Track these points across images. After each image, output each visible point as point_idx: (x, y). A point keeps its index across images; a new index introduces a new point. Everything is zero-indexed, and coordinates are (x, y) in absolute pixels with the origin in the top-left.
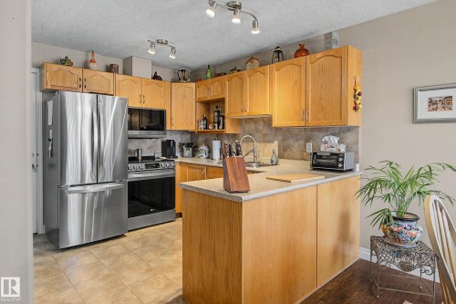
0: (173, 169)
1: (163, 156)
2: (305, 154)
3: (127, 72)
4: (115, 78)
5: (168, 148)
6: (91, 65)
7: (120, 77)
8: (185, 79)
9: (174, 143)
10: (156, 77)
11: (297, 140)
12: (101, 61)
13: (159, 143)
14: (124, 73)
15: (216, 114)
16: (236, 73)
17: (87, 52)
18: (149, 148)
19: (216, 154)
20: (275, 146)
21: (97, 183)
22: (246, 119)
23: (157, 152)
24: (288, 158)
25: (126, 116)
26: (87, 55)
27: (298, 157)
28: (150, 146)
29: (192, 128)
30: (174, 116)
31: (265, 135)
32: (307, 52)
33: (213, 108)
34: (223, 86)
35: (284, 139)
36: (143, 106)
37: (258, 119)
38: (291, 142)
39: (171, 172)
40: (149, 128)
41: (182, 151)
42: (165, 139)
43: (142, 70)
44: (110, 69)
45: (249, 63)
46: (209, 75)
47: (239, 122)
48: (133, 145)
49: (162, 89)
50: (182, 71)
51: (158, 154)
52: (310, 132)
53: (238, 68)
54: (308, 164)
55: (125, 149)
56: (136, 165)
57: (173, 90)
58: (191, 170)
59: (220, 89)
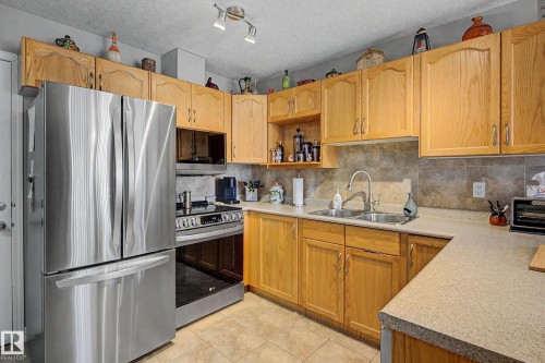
0: (240, 222)
1: (217, 200)
2: (470, 200)
3: (168, 71)
4: (150, 79)
5: (225, 188)
6: (112, 55)
7: (158, 79)
8: (250, 90)
9: (235, 181)
10: (209, 84)
11: (451, 178)
13: (212, 182)
14: (164, 72)
15: (298, 140)
16: (336, 77)
17: (105, 37)
18: (199, 189)
19: (298, 198)
20: (405, 186)
21: (122, 259)
22: (348, 147)
23: (209, 194)
24: (431, 206)
26: (104, 42)
27: (455, 205)
28: (201, 187)
29: (262, 160)
31: (386, 170)
33: (292, 131)
34: (317, 97)
35: (424, 176)
36: (193, 126)
37: (373, 146)
38: (438, 180)
39: (238, 227)
41: (244, 193)
42: (222, 177)
43: (191, 71)
44: (145, 65)
45: (364, 60)
46: (286, 84)
47: (337, 151)
49: (219, 103)
50: (246, 79)
51: (211, 197)
52: (475, 167)
57: (235, 106)
58: (268, 223)
59: (310, 101)
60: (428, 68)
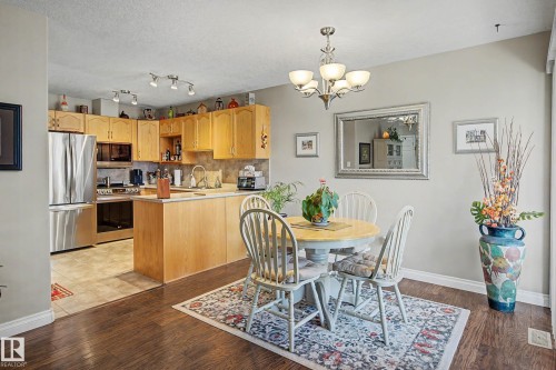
1: (130, 183)
3: (96, 111)
4: (84, 118)
5: (136, 177)
6: (64, 107)
7: (89, 117)
8: (150, 117)
9: (141, 172)
10: (123, 115)
11: (234, 169)
12: (72, 103)
13: (127, 172)
14: (93, 113)
15: (178, 148)
16: (191, 115)
17: (59, 95)
18: (118, 176)
19: (177, 181)
20: (219, 173)
21: (70, 204)
22: (200, 153)
23: (125, 180)
25: (95, 150)
26: (59, 98)
28: (120, 175)
29: (157, 159)
30: (140, 149)
31: (214, 165)
32: (236, 105)
33: (175, 142)
34: (180, 126)
35: (226, 168)
36: (111, 141)
38: (230, 170)
40: (116, 160)
41: (149, 179)
42: (132, 169)
43: (110, 110)
44: (80, 109)
45: (200, 109)
46: (171, 115)
47: (194, 155)
48: (102, 174)
49: (129, 126)
50: (148, 110)
51: (127, 182)
52: (241, 163)
53: (194, 110)
54: (235, 186)
55: (95, 178)
56: (105, 190)
57: (139, 127)
59: (177, 127)
60: (216, 119)
